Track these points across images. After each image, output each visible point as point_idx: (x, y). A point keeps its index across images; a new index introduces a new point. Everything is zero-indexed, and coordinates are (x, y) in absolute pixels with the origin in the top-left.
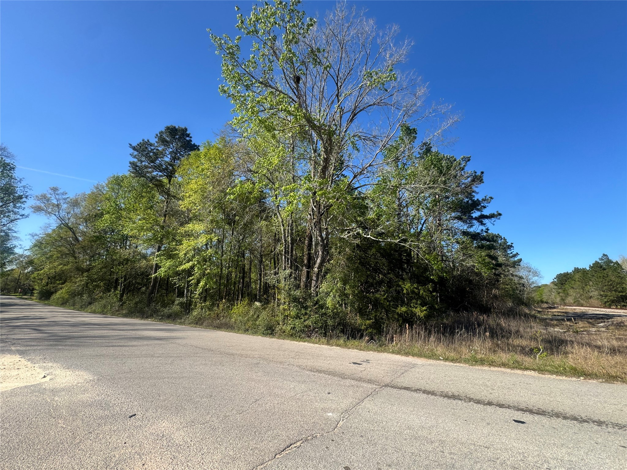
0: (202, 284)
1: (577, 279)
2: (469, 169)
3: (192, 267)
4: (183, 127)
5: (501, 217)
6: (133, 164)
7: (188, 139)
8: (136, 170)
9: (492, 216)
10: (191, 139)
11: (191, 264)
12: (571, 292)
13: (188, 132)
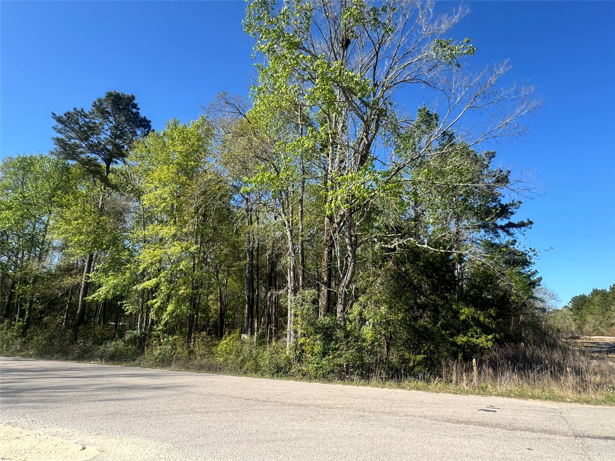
0: (170, 308)
1: (596, 303)
2: (495, 166)
3: (157, 286)
4: (130, 95)
5: (533, 225)
6: (59, 141)
7: (134, 110)
8: (65, 149)
9: (521, 225)
10: (139, 111)
11: (154, 281)
12: (589, 318)
13: (135, 102)
